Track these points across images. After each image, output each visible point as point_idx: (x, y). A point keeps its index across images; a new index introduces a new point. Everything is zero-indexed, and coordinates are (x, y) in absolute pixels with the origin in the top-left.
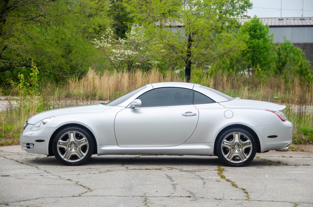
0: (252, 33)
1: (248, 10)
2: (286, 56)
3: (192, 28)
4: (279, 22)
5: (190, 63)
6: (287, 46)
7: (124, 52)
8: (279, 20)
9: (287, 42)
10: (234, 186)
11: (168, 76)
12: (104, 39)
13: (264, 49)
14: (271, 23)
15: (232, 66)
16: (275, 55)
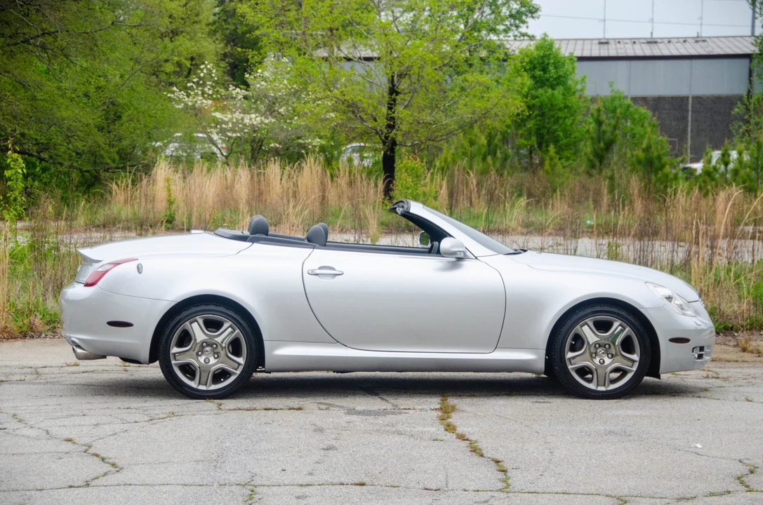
0: (538, 73)
1: (530, 20)
2: (615, 127)
3: (396, 63)
4: (600, 50)
5: (394, 143)
6: (617, 103)
7: (242, 119)
8: (601, 43)
9: (617, 95)
10: (475, 451)
11: (341, 175)
12: (195, 87)
13: (566, 110)
14: (583, 50)
15: (491, 150)
16: (590, 123)
